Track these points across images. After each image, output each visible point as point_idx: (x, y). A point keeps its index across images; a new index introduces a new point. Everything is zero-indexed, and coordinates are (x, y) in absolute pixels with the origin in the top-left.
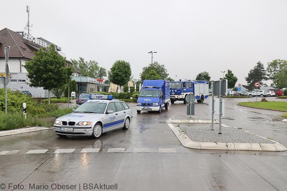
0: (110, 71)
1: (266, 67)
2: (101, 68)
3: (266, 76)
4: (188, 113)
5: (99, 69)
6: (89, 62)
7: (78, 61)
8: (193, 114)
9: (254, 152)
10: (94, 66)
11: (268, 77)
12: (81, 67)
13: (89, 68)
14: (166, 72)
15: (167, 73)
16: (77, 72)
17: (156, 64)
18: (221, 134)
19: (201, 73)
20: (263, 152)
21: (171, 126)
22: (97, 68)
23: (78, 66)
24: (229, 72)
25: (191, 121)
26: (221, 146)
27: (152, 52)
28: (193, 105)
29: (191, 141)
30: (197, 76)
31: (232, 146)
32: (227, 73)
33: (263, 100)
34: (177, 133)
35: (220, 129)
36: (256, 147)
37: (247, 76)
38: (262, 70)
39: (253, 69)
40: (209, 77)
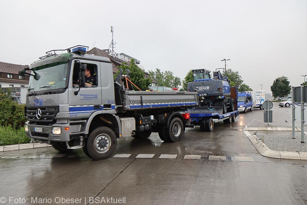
0: (184, 80)
2: (176, 78)
4: (266, 121)
5: (174, 79)
6: (164, 72)
7: (155, 72)
8: (271, 121)
10: (170, 76)
12: (157, 78)
13: (165, 78)
14: (240, 78)
15: (242, 79)
16: (155, 83)
17: (229, 72)
18: (304, 142)
19: (280, 79)
21: (248, 134)
22: (172, 78)
23: (154, 77)
25: (269, 129)
26: (304, 155)
27: (225, 59)
28: (271, 112)
29: (270, 150)
30: (274, 81)
34: (254, 141)
35: (303, 137)
40: (288, 83)
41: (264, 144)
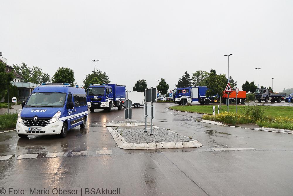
0: (53, 77)
1: (191, 76)
2: (45, 74)
3: (192, 84)
4: (126, 118)
5: (43, 75)
6: (32, 67)
7: (21, 67)
8: (130, 118)
9: (177, 150)
10: (38, 73)
12: (23, 72)
13: (32, 74)
15: (109, 80)
16: (19, 78)
17: (98, 72)
18: (152, 135)
19: (140, 81)
20: (183, 149)
21: (110, 129)
22: (40, 74)
23: (20, 72)
24: (163, 80)
25: (129, 124)
26: (152, 145)
27: (94, 60)
28: (130, 110)
29: (126, 142)
30: (136, 83)
31: (160, 145)
32: (160, 81)
33: (189, 105)
34: (115, 136)
35: (151, 131)
36: (179, 145)
37: (177, 84)
38: (189, 79)
39: (182, 78)
40: (146, 85)
41: (122, 138)
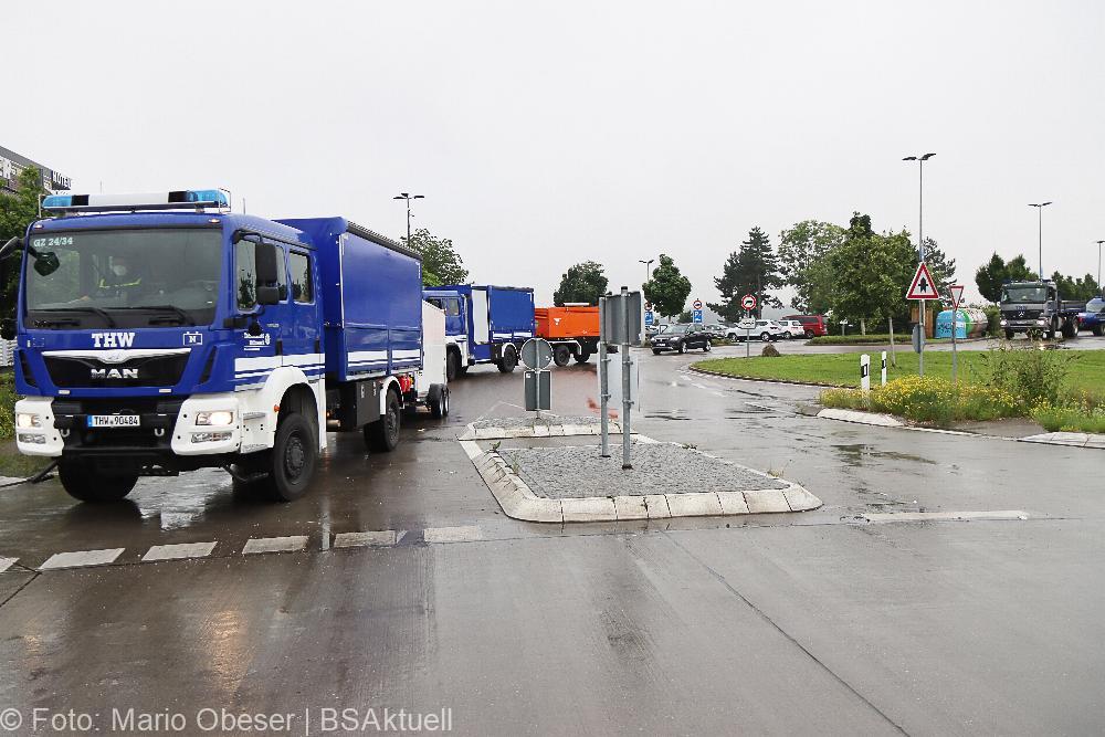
1: (775, 244)
3: (779, 274)
4: (531, 406)
8: (546, 406)
9: (726, 521)
11: (783, 277)
14: (458, 264)
15: (464, 267)
17: (422, 238)
18: (630, 467)
19: (580, 268)
20: (750, 518)
21: (473, 451)
24: (666, 262)
25: (540, 431)
26: (628, 506)
27: (406, 195)
28: (545, 376)
29: (534, 497)
30: (564, 276)
31: (659, 506)
32: (657, 264)
33: (769, 352)
34: (490, 474)
35: (626, 456)
36: (732, 502)
37: (721, 275)
38: (766, 256)
39: (739, 252)
40: (604, 282)
41: (518, 481)
